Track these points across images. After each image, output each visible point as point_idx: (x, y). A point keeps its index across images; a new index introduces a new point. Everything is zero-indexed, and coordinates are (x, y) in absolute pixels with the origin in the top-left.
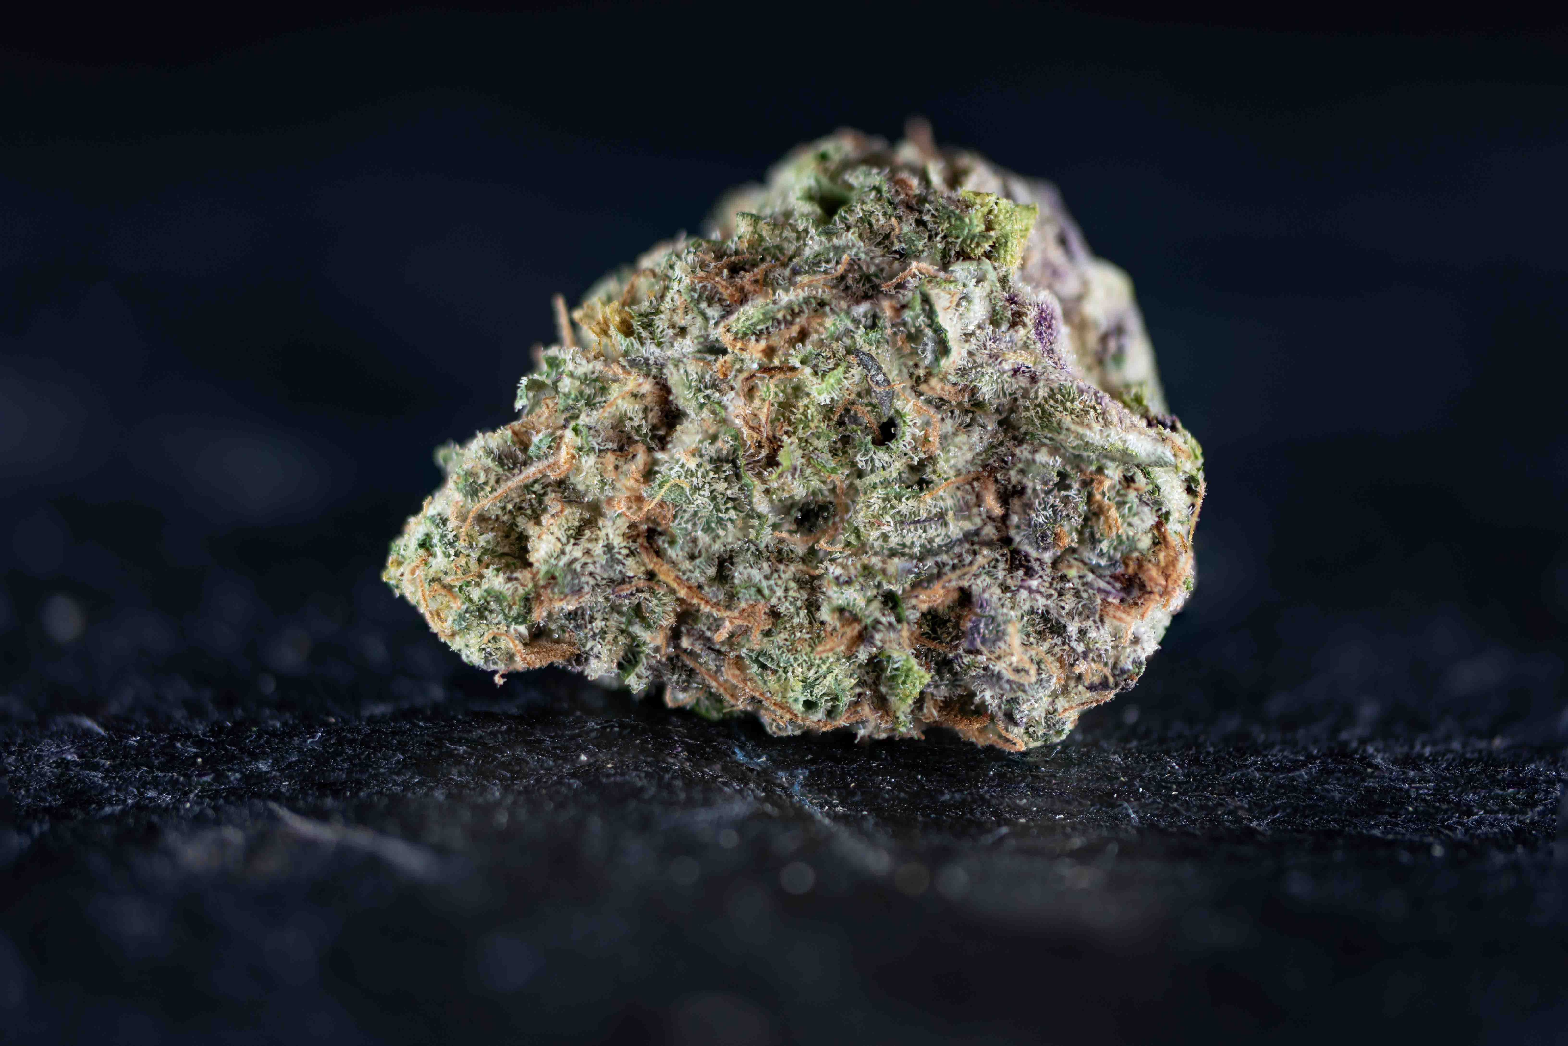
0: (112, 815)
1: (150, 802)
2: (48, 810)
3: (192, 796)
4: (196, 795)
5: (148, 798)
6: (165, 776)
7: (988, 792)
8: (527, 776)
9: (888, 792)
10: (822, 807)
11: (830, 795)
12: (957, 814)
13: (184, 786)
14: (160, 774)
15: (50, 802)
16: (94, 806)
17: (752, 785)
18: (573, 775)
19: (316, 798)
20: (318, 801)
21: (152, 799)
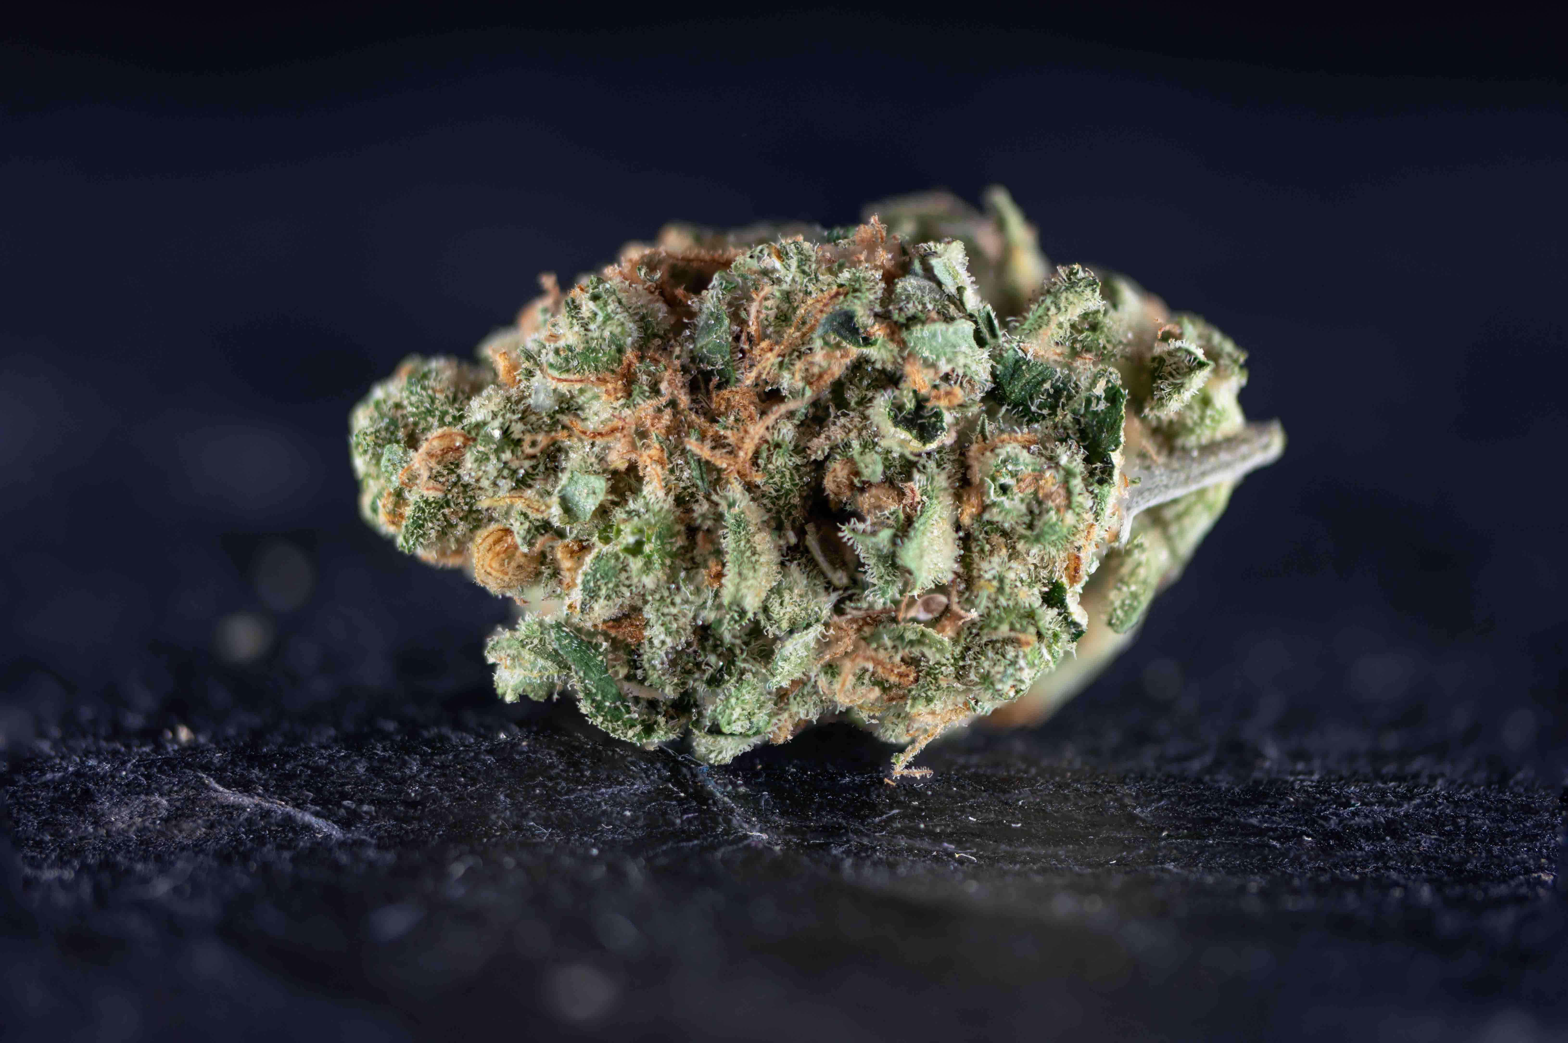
0: (52, 781)
1: (90, 770)
3: (129, 765)
4: (134, 765)
5: (88, 767)
6: (108, 746)
11: (734, 776)
12: (853, 796)
13: (124, 756)
14: (104, 744)
16: (36, 772)
17: (659, 765)
18: (489, 752)
19: (244, 769)
20: (245, 772)
21: (92, 768)
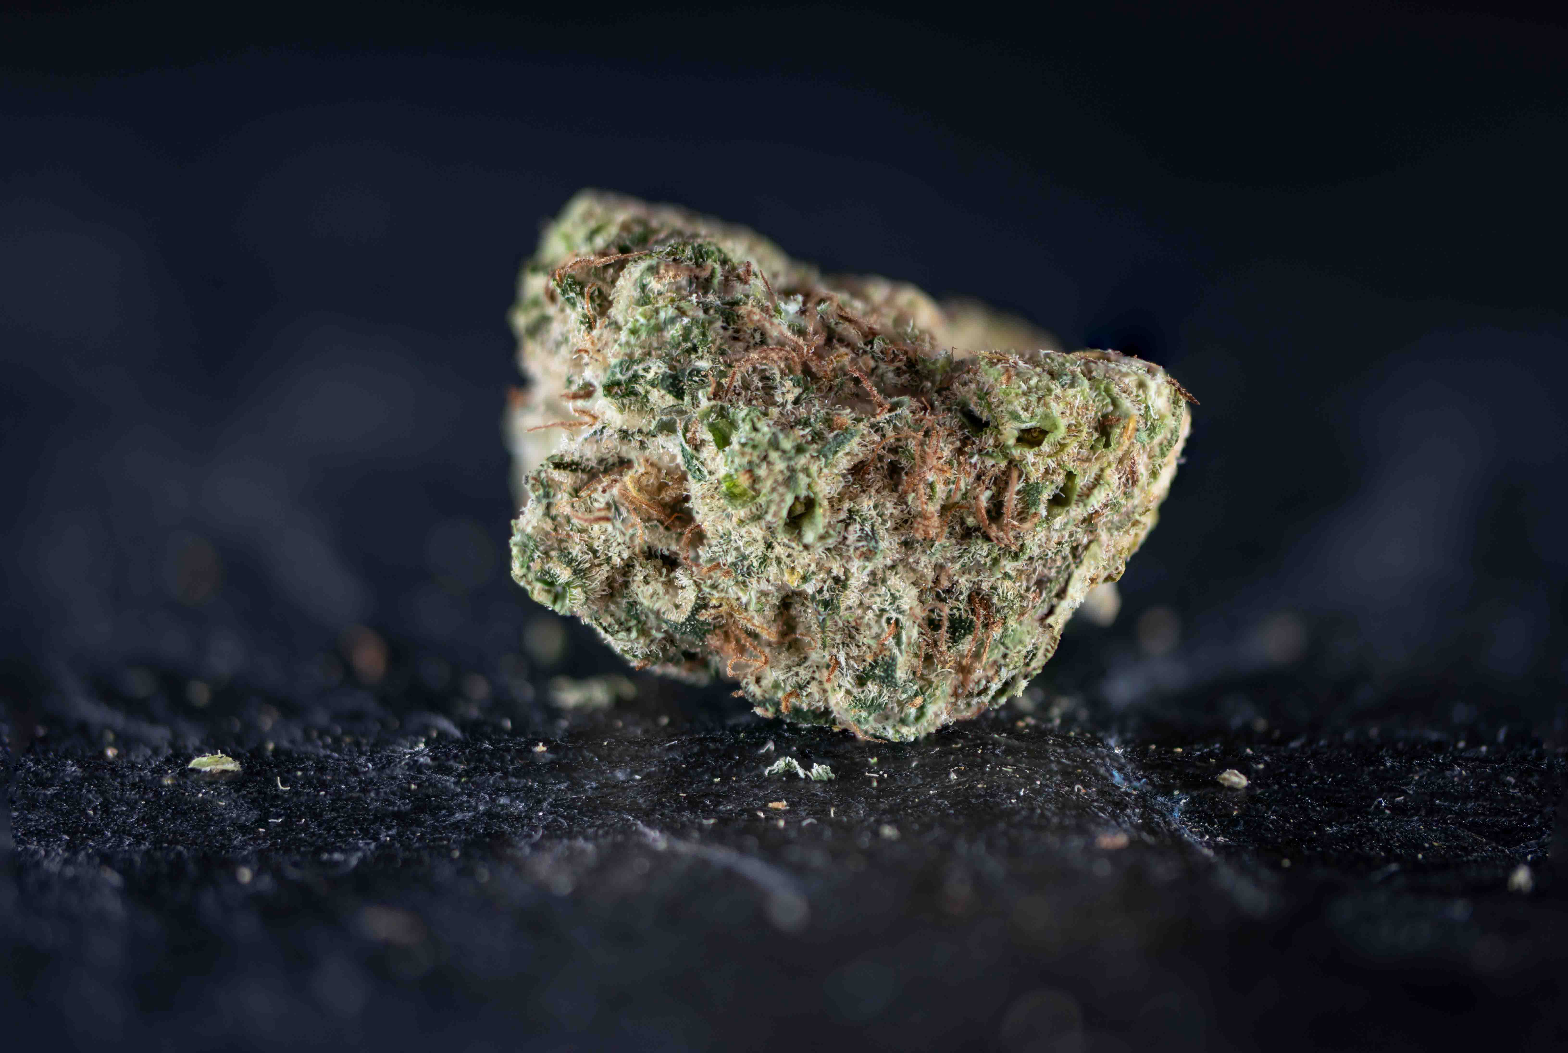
0: (463, 821)
1: (502, 810)
2: (397, 815)
3: (545, 804)
4: (550, 804)
5: (500, 805)
6: (519, 783)
7: (1378, 825)
8: (894, 794)
9: (1272, 822)
10: (1202, 836)
11: (1212, 823)
12: (1344, 848)
13: (538, 793)
14: (514, 780)
15: (399, 806)
16: (444, 812)
17: (1129, 811)
19: (674, 811)
20: (675, 814)
21: (503, 806)
